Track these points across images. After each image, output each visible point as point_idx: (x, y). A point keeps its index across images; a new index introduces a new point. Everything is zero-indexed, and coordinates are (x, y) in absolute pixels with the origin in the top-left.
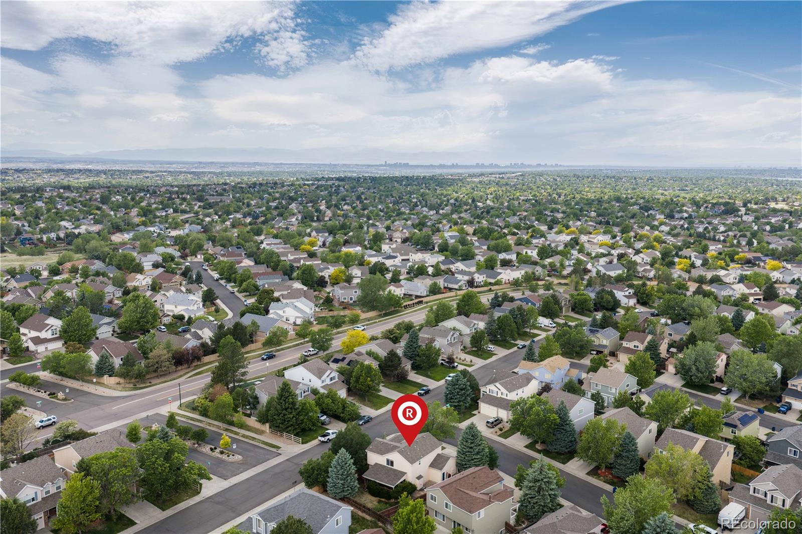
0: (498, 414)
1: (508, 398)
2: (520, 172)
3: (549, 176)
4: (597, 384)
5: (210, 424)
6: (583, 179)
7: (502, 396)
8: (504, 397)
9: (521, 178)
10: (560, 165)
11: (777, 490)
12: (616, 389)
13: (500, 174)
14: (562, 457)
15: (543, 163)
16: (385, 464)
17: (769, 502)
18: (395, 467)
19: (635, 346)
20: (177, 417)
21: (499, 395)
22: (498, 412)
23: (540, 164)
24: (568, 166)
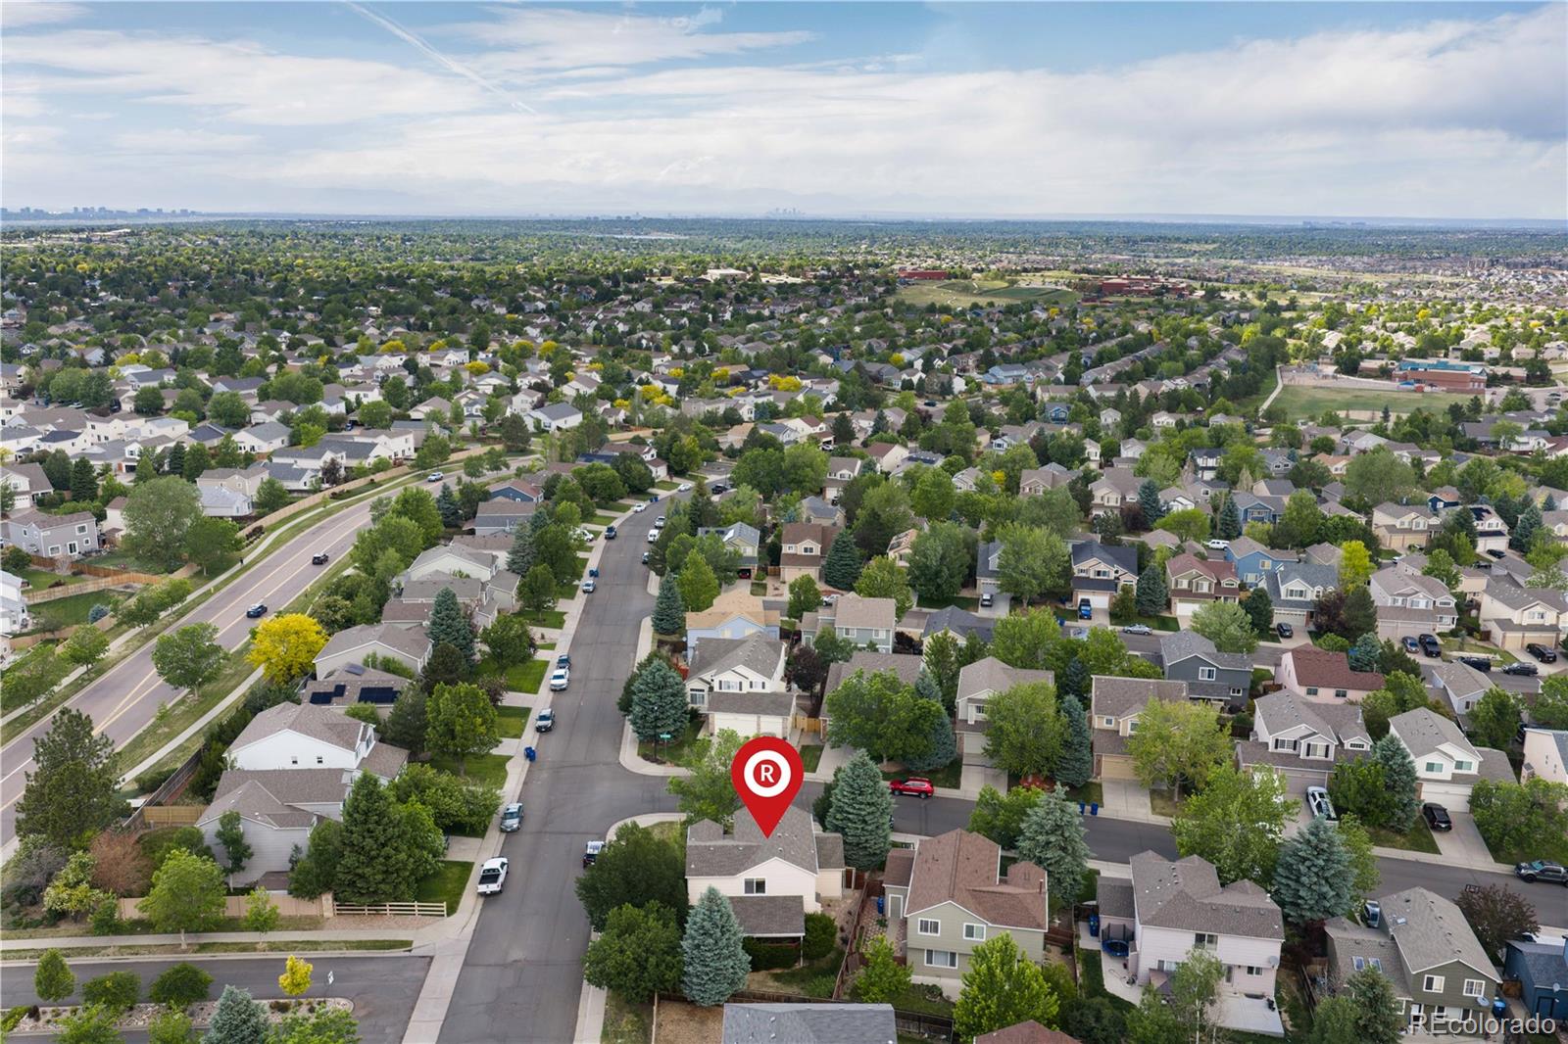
0: (759, 728)
1: (768, 690)
2: (127, 226)
3: (194, 234)
4: (847, 630)
5: (133, 950)
6: (274, 241)
7: (752, 690)
8: (758, 689)
9: (132, 240)
10: (193, 213)
11: (1315, 733)
12: (888, 631)
13: (77, 231)
14: (940, 776)
15: (153, 209)
16: (742, 893)
17: (1303, 755)
18: (769, 892)
19: (806, 550)
20: (68, 961)
21: (746, 689)
22: (759, 725)
23: (146, 210)
24: (209, 215)
